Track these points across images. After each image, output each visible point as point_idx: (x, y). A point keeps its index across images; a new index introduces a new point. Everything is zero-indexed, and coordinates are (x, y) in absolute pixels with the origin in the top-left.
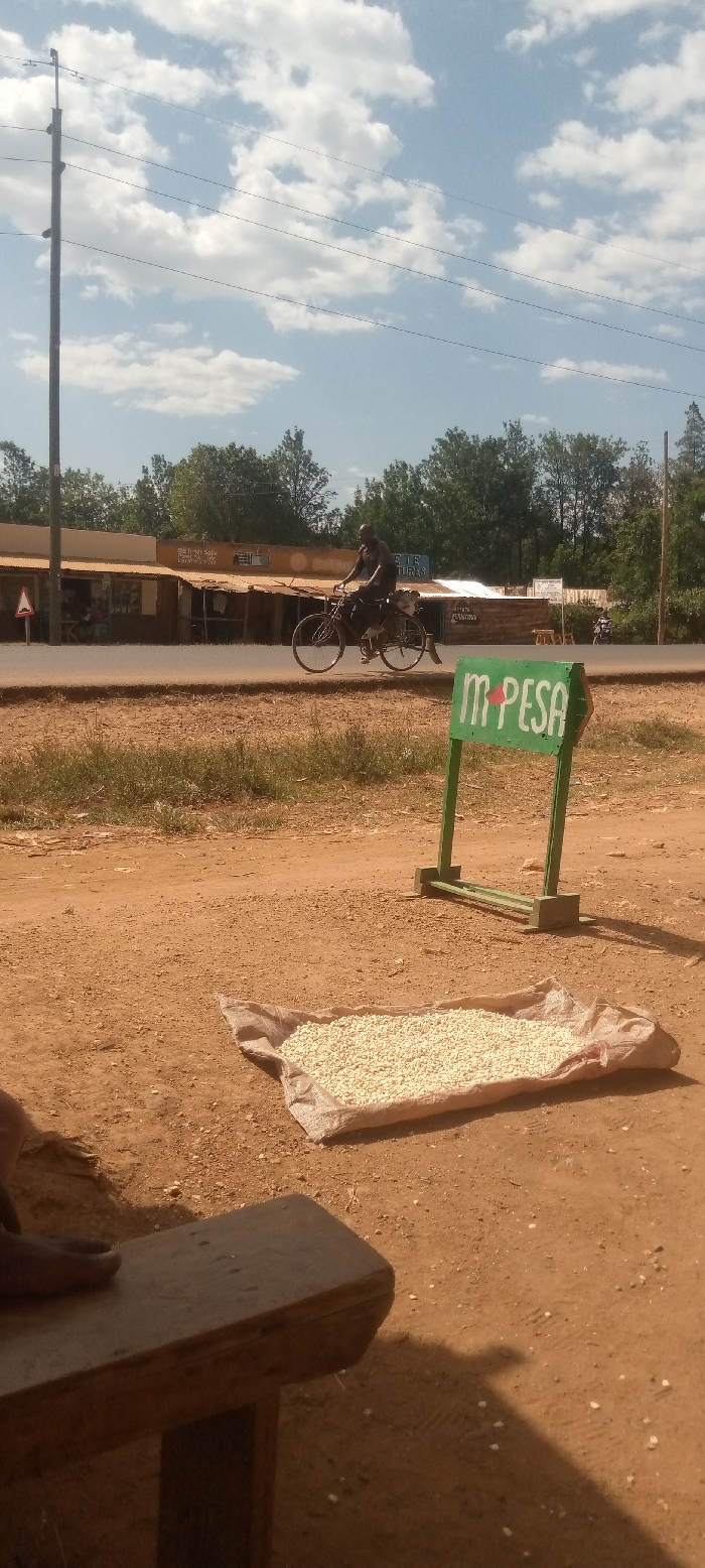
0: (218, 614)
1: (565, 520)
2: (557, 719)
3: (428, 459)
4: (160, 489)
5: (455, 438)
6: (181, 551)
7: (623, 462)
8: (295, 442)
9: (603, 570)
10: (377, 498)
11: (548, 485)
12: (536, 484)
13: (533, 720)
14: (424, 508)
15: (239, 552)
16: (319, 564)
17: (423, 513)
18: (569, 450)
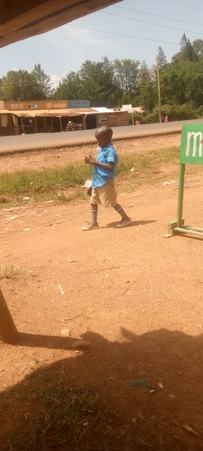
5: (88, 63)
6: (11, 105)
7: (139, 67)
11: (118, 76)
12: (114, 76)
16: (55, 105)
17: (81, 88)
18: (122, 65)
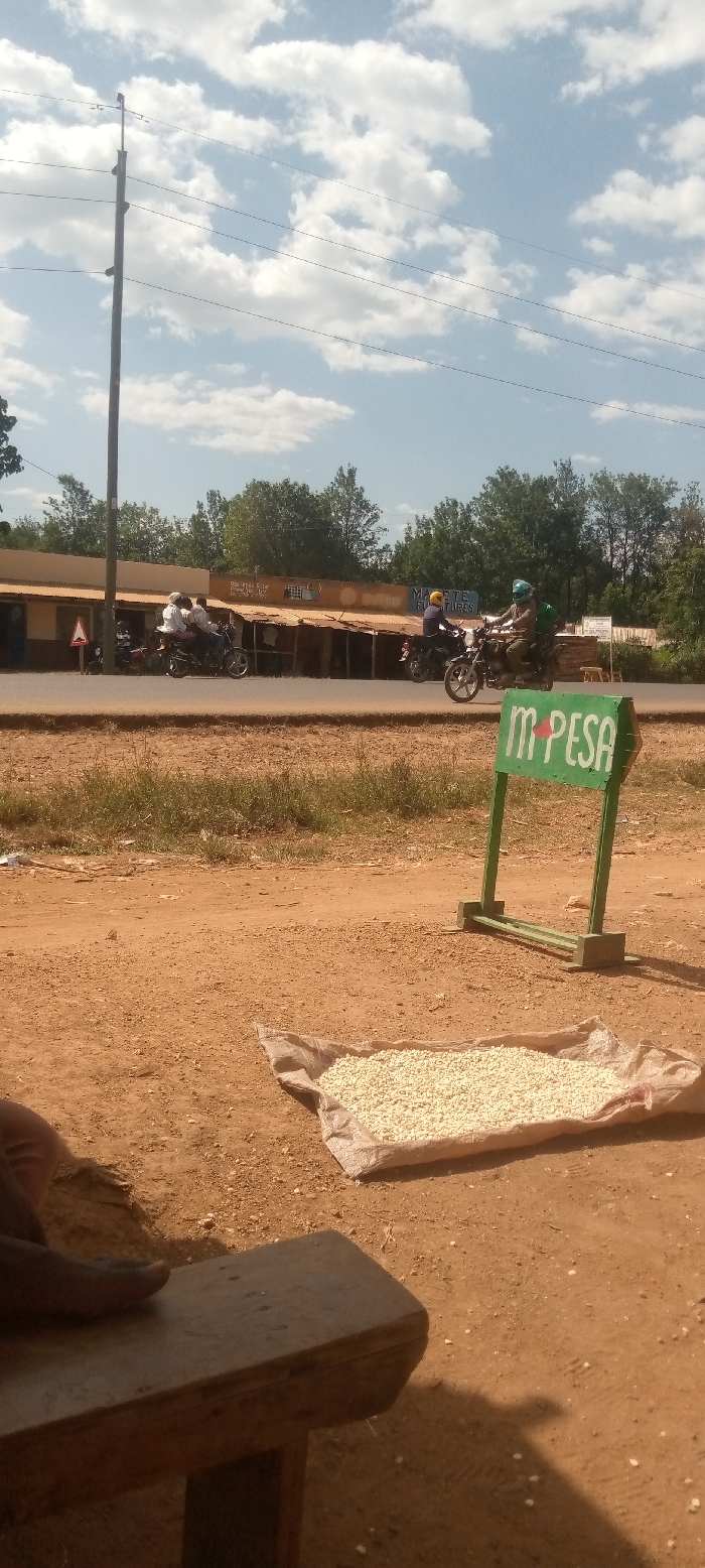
0: (270, 647)
1: (615, 559)
2: (605, 754)
3: (478, 496)
4: (214, 524)
5: (507, 475)
6: (234, 584)
7: (674, 502)
8: (347, 479)
9: (653, 609)
10: (428, 536)
11: (598, 524)
12: (586, 523)
13: (580, 755)
14: (473, 545)
15: (290, 587)
16: (368, 598)
17: (473, 549)
18: (619, 489)
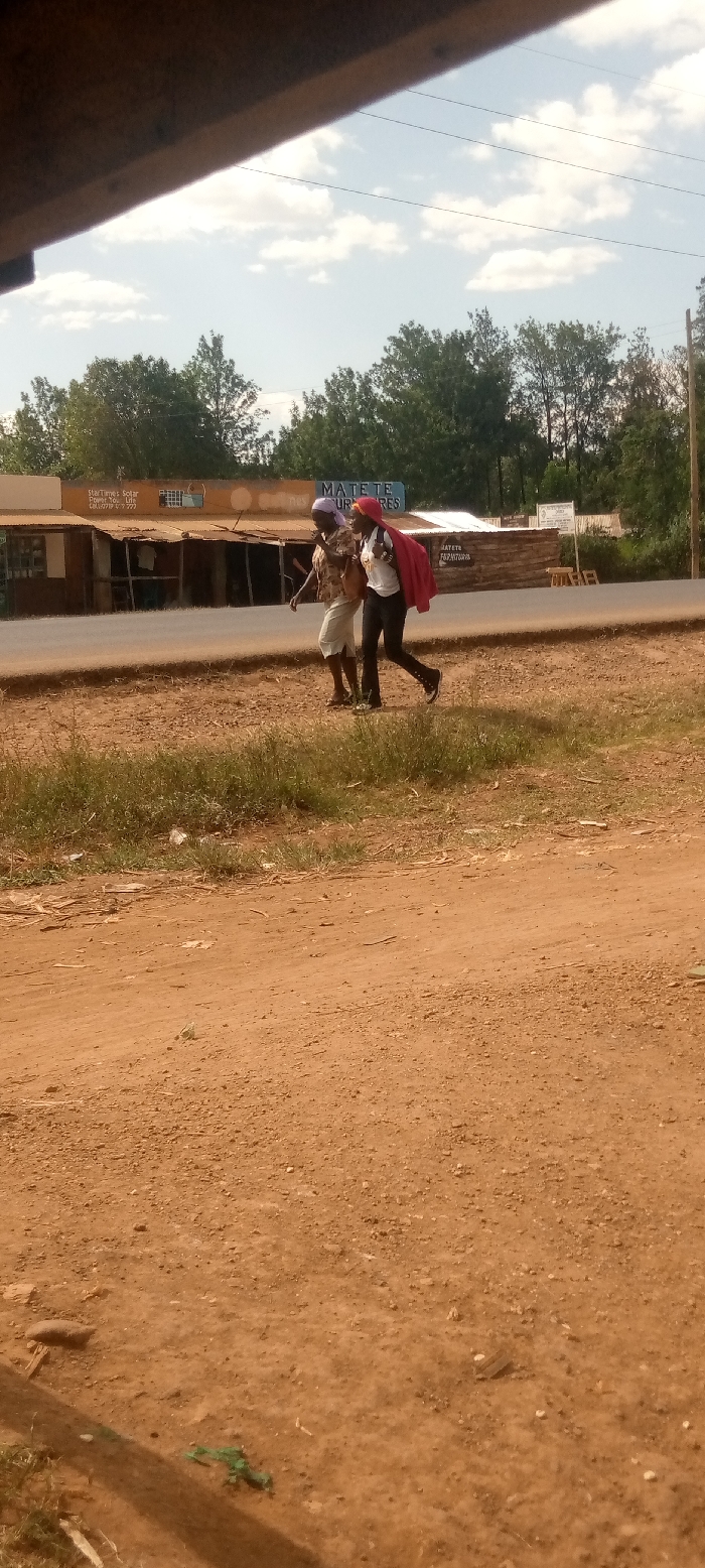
0: (146, 572)
1: (553, 431)
3: (379, 362)
5: (412, 333)
6: (92, 494)
7: (619, 354)
8: (213, 350)
10: (317, 416)
11: (530, 388)
12: (515, 388)
15: (168, 491)
16: (267, 503)
17: (378, 430)
18: (551, 342)
